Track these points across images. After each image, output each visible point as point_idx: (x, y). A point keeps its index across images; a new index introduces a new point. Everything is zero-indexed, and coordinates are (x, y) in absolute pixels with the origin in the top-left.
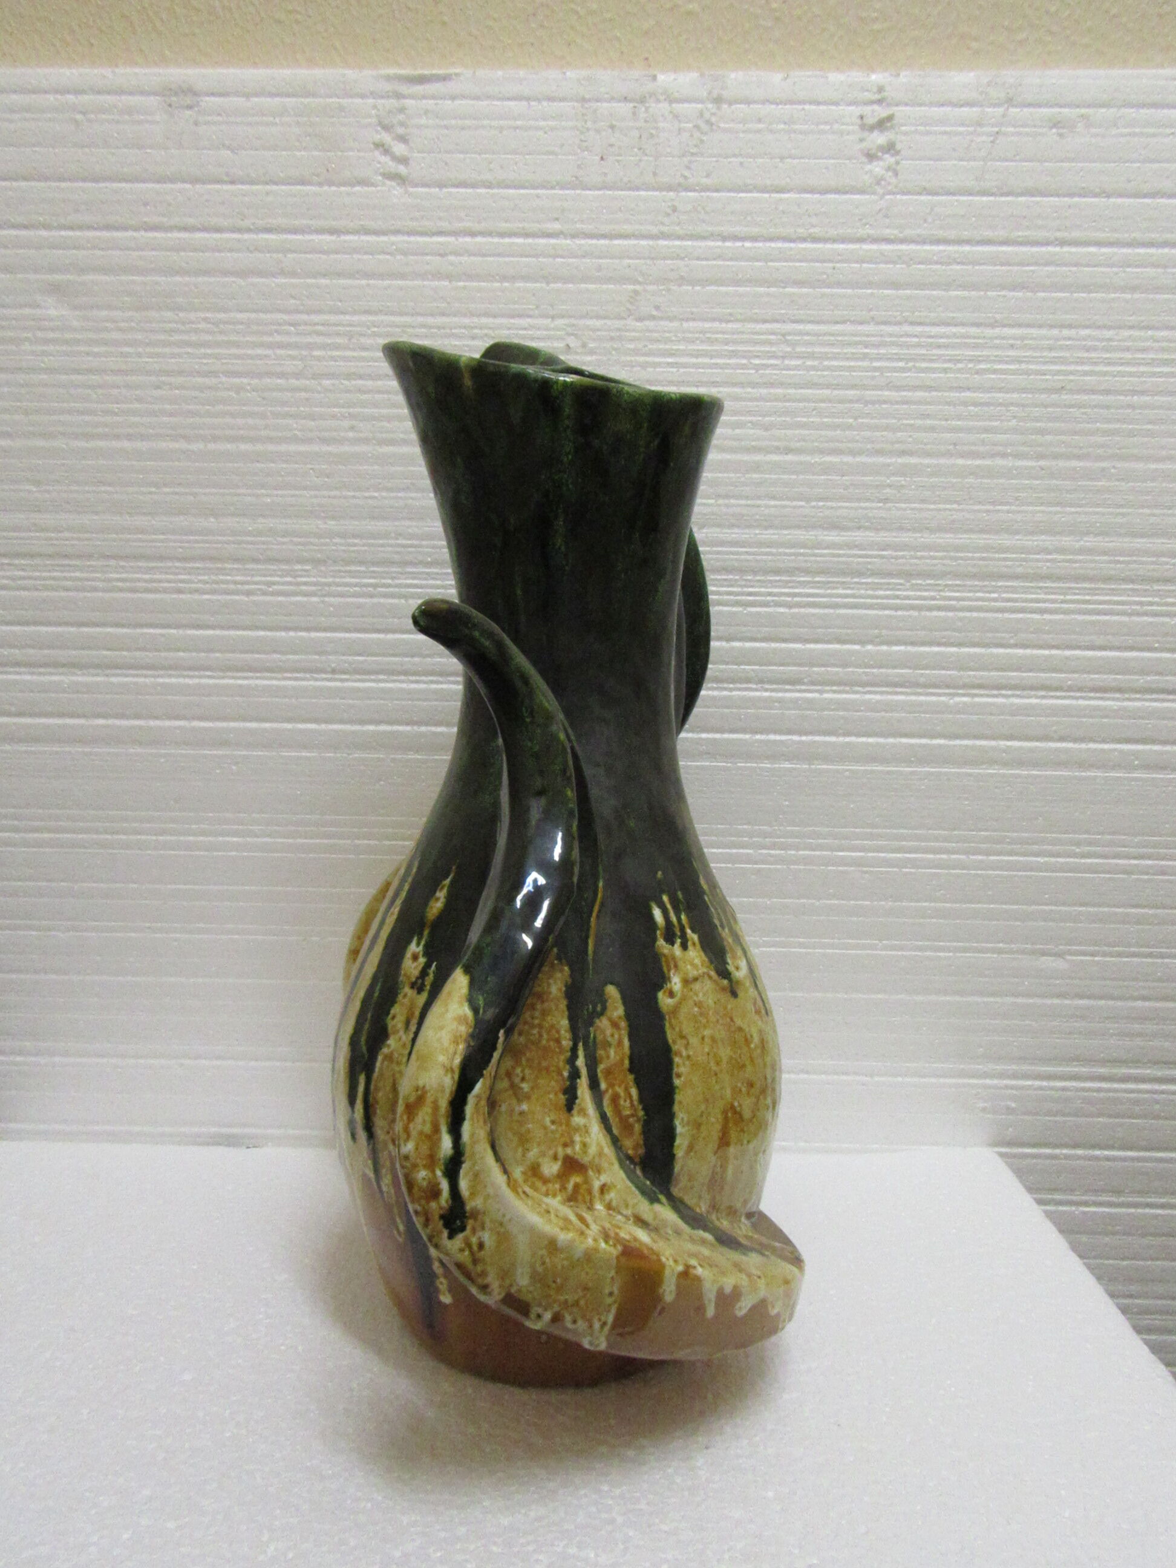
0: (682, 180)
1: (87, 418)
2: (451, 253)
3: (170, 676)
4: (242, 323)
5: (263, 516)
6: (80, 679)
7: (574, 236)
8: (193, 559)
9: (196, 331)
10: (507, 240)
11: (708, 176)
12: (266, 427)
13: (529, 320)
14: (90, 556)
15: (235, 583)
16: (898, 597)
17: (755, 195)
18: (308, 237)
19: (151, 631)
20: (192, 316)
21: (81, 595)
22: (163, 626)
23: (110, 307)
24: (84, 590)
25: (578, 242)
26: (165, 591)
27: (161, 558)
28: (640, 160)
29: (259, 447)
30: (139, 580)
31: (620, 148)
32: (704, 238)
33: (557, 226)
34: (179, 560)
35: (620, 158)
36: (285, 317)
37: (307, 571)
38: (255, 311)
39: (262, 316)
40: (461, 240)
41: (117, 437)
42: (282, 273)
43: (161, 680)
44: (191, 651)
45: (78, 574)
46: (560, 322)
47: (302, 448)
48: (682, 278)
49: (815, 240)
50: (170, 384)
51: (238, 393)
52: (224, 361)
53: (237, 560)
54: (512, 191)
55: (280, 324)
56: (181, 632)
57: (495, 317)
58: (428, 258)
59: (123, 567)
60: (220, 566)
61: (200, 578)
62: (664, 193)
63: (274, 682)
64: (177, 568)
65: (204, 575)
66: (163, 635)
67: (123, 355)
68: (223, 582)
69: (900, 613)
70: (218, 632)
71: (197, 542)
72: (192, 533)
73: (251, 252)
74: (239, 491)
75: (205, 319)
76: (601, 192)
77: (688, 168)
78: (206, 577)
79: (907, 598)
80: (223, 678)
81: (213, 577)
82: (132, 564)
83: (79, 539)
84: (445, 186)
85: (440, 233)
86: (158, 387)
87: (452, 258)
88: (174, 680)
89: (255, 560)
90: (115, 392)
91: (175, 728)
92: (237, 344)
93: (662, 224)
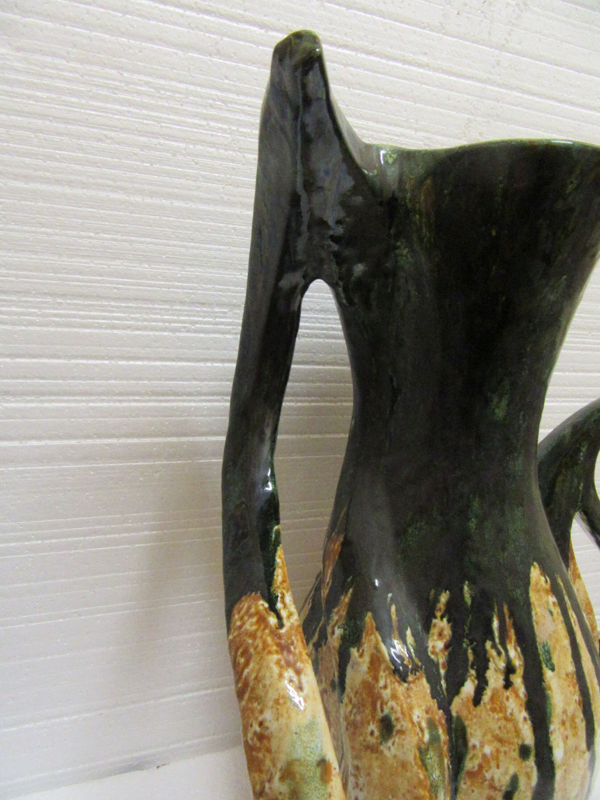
0: (504, 42)
1: (28, 160)
2: (352, 65)
3: (102, 401)
4: (180, 93)
5: (191, 265)
6: (14, 405)
7: (436, 70)
8: (127, 299)
9: (139, 93)
10: (391, 63)
11: (520, 43)
12: (198, 188)
13: (401, 130)
14: (27, 293)
15: (164, 321)
16: (584, 343)
17: (544, 64)
18: (241, 26)
19: (84, 361)
20: (136, 77)
21: (18, 328)
22: (96, 357)
23: (54, 55)
24: (21, 324)
25: (437, 74)
26: (100, 326)
27: (98, 297)
28: (482, 21)
29: (190, 205)
30: (74, 316)
31: (470, 7)
32: (512, 89)
33: (424, 59)
34: (114, 299)
35: (469, 16)
36: (219, 94)
37: (225, 313)
38: (194, 84)
39: (199, 89)
40: (359, 55)
41: (58, 182)
42: (218, 53)
43: (92, 404)
44: (121, 379)
45: (14, 309)
46: (421, 134)
47: (228, 210)
48: (498, 115)
49: (572, 104)
50: (111, 138)
51: (174, 155)
52: (163, 124)
53: (165, 302)
54: (397, 24)
55: (214, 100)
56: (113, 362)
57: (378, 122)
58: (336, 65)
59: (60, 304)
60: (150, 306)
61: (133, 316)
62: (493, 50)
63: (193, 404)
64: (112, 307)
65: (137, 313)
66: (96, 365)
67: (66, 104)
68: (154, 320)
69: (584, 352)
70: (146, 363)
71: (132, 284)
72: (126, 276)
73: (192, 29)
74: (170, 242)
75: (147, 83)
76: (455, 39)
77: (510, 35)
78: (137, 316)
79: (589, 343)
80: (149, 401)
81: (145, 316)
82: (68, 301)
83: (17, 276)
84: (351, 8)
85: (346, 47)
86: (100, 140)
87: (351, 69)
88: (105, 404)
89: (182, 303)
90: (57, 138)
91: (106, 445)
92: (176, 112)
93: (490, 73)
